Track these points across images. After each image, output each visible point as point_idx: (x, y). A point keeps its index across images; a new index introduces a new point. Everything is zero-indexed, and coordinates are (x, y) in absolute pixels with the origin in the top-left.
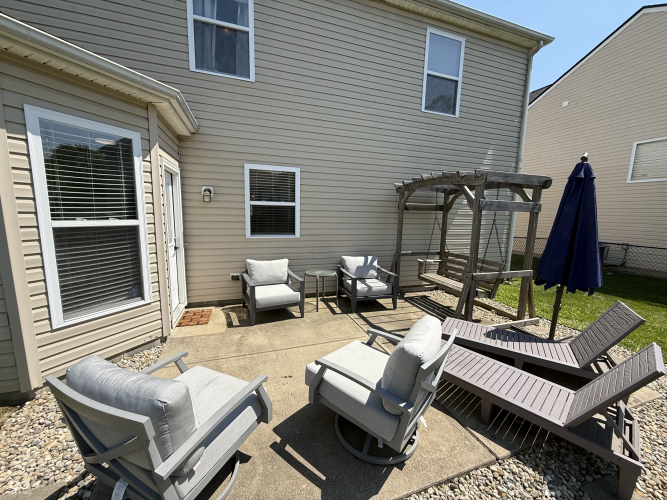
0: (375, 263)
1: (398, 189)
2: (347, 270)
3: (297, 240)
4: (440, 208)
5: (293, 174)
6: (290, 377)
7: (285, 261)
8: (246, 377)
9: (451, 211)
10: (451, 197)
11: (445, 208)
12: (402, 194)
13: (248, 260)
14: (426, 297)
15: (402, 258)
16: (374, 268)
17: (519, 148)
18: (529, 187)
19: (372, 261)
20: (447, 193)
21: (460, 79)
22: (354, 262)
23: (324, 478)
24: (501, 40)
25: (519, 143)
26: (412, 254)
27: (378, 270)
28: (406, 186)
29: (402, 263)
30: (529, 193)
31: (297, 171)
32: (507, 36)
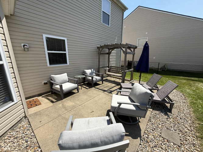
0: (94, 71)
1: (98, 48)
2: (87, 74)
3: (68, 66)
4: (108, 54)
5: (64, 41)
6: (93, 112)
7: (66, 74)
8: (78, 117)
9: (111, 54)
10: (111, 50)
11: (109, 54)
12: (99, 49)
13: (52, 75)
14: (106, 79)
15: (100, 69)
16: (94, 73)
17: (122, 37)
18: (132, 48)
19: (93, 71)
20: (109, 49)
21: (110, 15)
22: (88, 72)
23: (128, 134)
24: (118, 5)
25: (122, 36)
26: (102, 67)
27: (95, 73)
28: (101, 47)
29: (100, 70)
30: (132, 50)
31: (66, 39)
32: (119, 5)
